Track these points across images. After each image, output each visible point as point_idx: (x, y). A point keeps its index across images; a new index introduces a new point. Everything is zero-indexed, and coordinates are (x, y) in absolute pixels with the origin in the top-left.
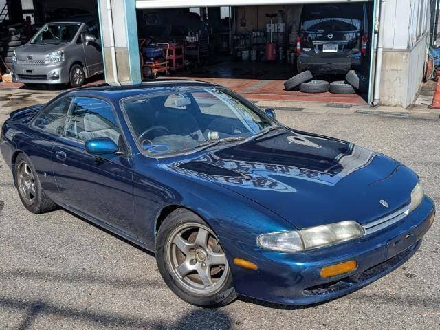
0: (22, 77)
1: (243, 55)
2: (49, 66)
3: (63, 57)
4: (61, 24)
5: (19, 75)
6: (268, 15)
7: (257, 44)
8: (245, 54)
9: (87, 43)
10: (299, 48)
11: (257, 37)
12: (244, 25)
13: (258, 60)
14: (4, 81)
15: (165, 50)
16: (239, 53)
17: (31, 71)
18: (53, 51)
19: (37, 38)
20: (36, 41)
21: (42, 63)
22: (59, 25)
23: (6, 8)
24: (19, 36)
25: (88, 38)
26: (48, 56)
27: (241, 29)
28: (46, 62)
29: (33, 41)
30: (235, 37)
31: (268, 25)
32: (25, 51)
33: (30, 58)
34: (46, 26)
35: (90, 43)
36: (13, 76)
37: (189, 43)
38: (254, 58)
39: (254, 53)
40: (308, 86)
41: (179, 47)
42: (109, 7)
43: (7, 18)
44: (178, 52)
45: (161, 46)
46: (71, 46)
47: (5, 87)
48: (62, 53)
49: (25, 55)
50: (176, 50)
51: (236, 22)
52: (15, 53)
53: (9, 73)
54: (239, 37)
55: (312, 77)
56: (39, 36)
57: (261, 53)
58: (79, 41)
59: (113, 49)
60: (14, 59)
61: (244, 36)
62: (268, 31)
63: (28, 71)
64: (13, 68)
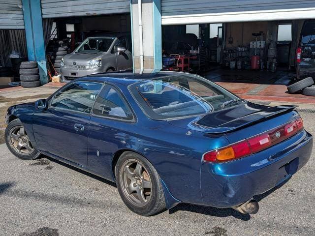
0: (67, 78)
1: (231, 65)
2: (89, 70)
3: (101, 63)
4: (99, 39)
5: (65, 77)
6: (254, 34)
7: (242, 57)
8: (233, 64)
9: (118, 53)
10: (299, 58)
11: (242, 51)
12: (231, 42)
13: (243, 69)
14: (53, 81)
15: (177, 60)
16: (227, 63)
17: (75, 74)
18: (93, 58)
19: (80, 49)
20: (78, 51)
21: (84, 67)
22: (97, 39)
23: (56, 30)
24: (66, 47)
25: (119, 49)
26: (89, 62)
27: (229, 46)
28: (87, 67)
29: (76, 51)
30: (225, 52)
31: (251, 43)
32: (71, 58)
33: (75, 64)
34: (87, 40)
35: (121, 53)
36: (61, 78)
37: (192, 55)
38: (239, 67)
39: (239, 63)
40: (312, 90)
41: (186, 58)
42: (140, 24)
43: (56, 37)
44: (186, 61)
45: (172, 57)
46: (108, 55)
47: (53, 86)
48: (100, 60)
49: (71, 62)
50: (185, 60)
51: (225, 41)
52: (63, 60)
53: (57, 75)
54: (227, 51)
55: (314, 83)
56: (81, 48)
57: (246, 63)
58: (112, 52)
59: (142, 57)
60: (62, 64)
61: (232, 51)
62: (251, 47)
63: (72, 74)
64: (61, 72)
